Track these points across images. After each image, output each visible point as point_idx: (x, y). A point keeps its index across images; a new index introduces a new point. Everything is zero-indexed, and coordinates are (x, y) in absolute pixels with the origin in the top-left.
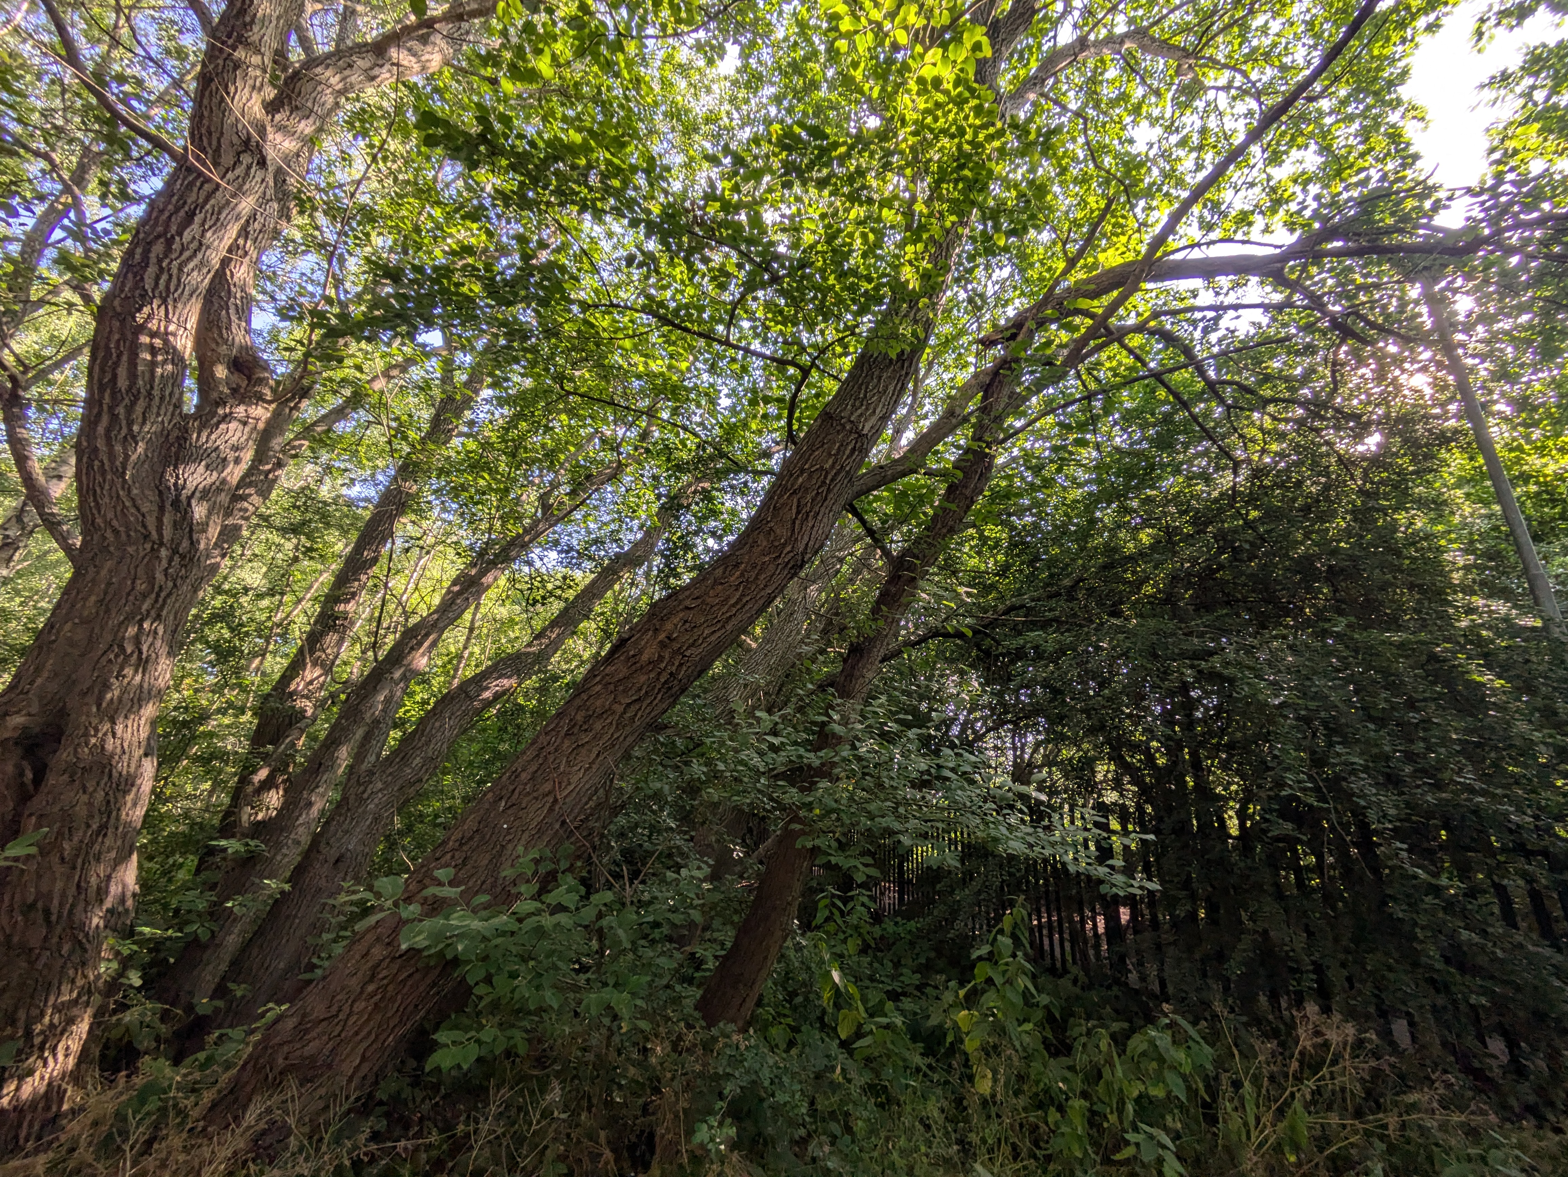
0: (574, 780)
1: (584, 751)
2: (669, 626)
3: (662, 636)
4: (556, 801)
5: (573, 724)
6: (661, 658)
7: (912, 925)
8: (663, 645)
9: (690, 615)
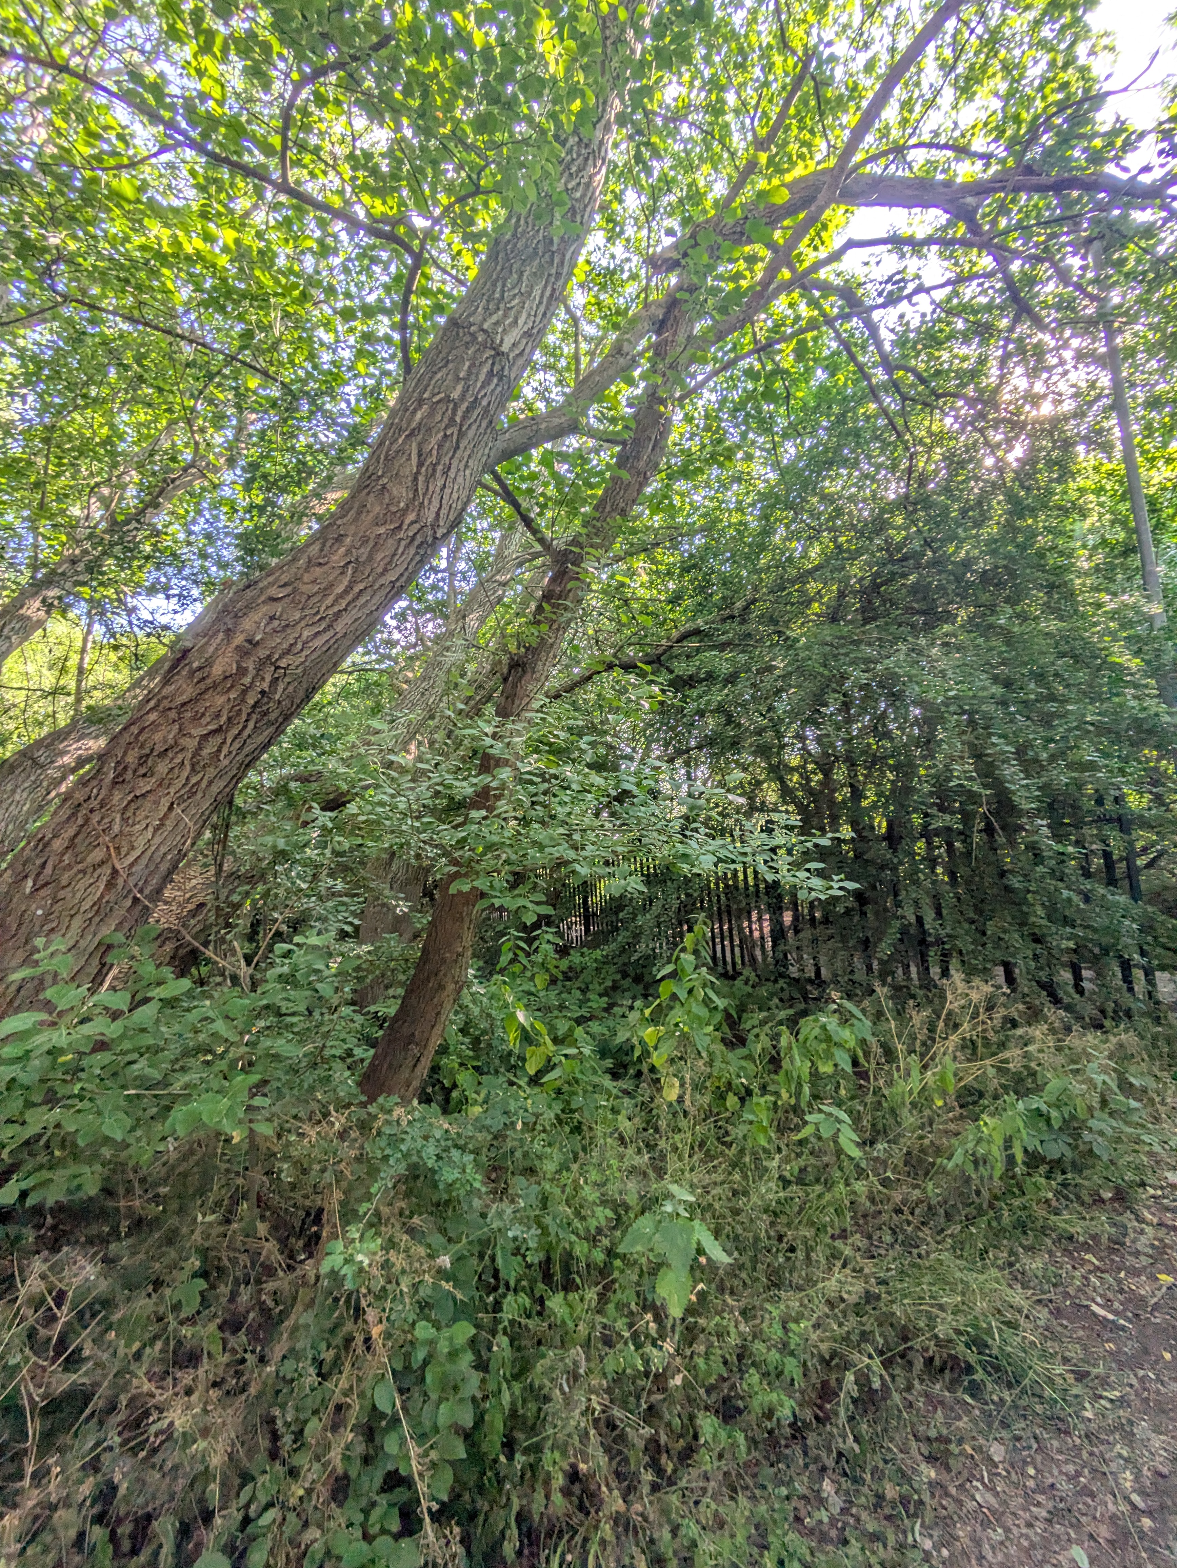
0: (140, 843)
1: (148, 804)
2: (247, 624)
3: (239, 639)
4: (115, 872)
5: (122, 769)
6: (242, 671)
7: (598, 954)
8: (243, 652)
9: (278, 608)
